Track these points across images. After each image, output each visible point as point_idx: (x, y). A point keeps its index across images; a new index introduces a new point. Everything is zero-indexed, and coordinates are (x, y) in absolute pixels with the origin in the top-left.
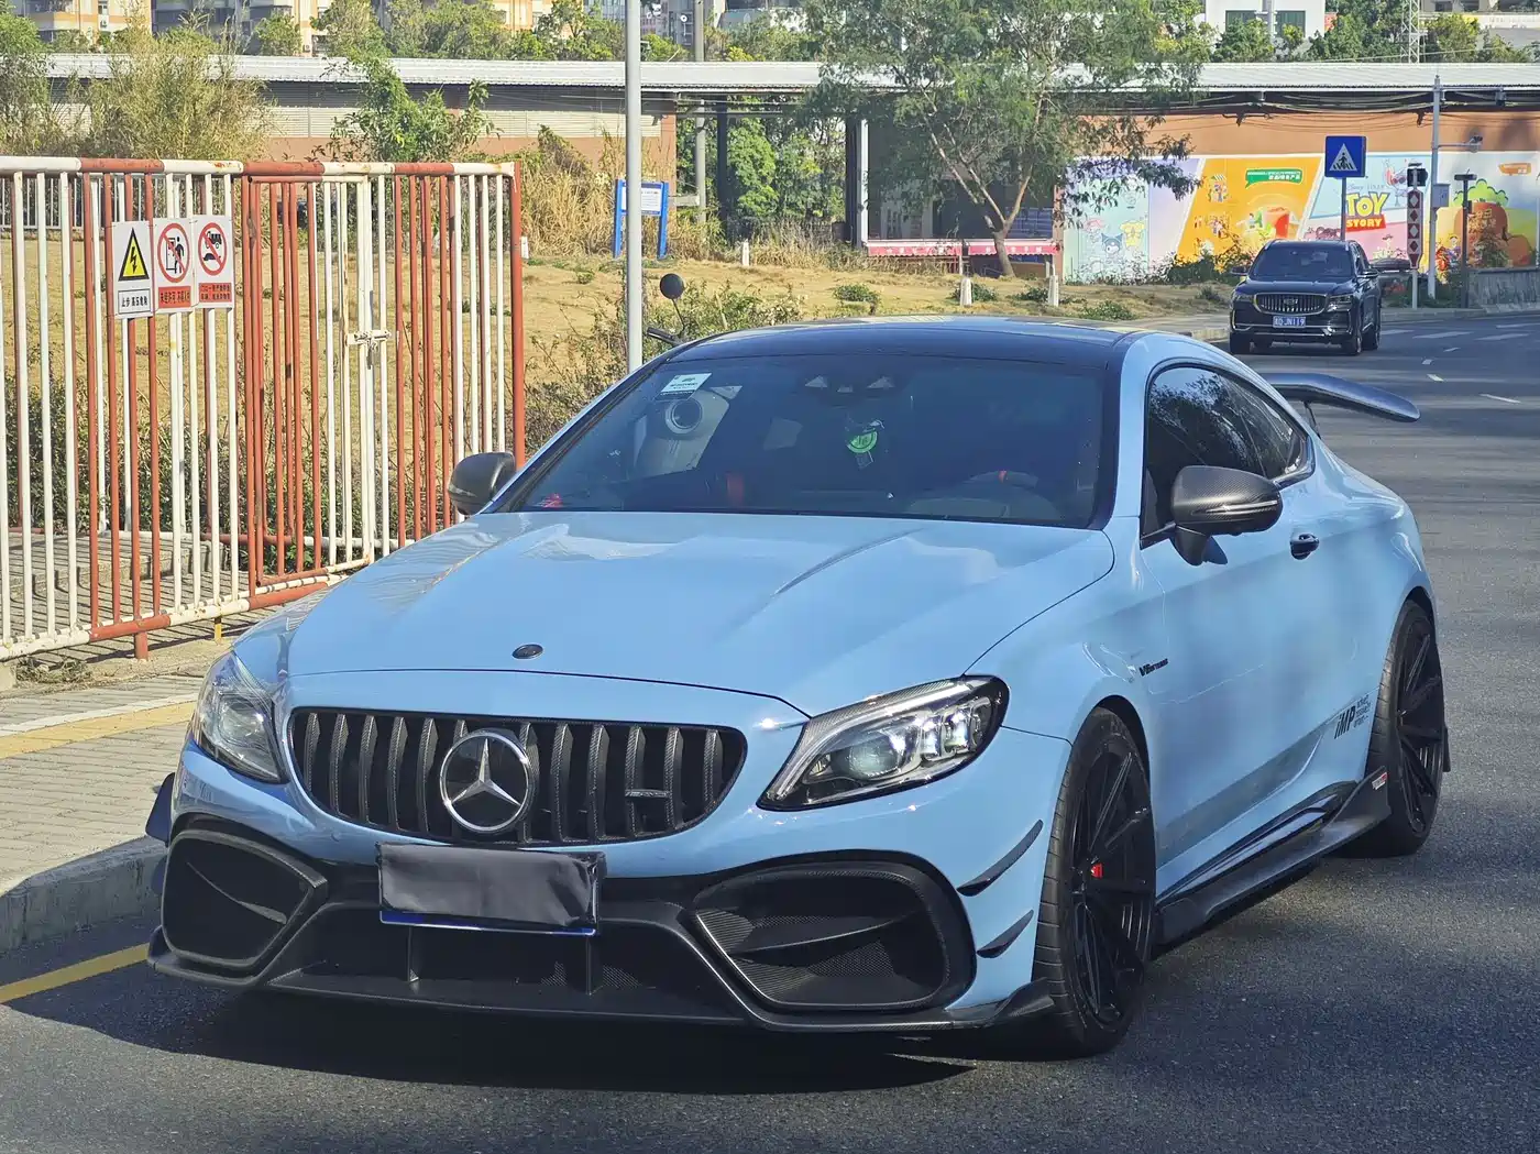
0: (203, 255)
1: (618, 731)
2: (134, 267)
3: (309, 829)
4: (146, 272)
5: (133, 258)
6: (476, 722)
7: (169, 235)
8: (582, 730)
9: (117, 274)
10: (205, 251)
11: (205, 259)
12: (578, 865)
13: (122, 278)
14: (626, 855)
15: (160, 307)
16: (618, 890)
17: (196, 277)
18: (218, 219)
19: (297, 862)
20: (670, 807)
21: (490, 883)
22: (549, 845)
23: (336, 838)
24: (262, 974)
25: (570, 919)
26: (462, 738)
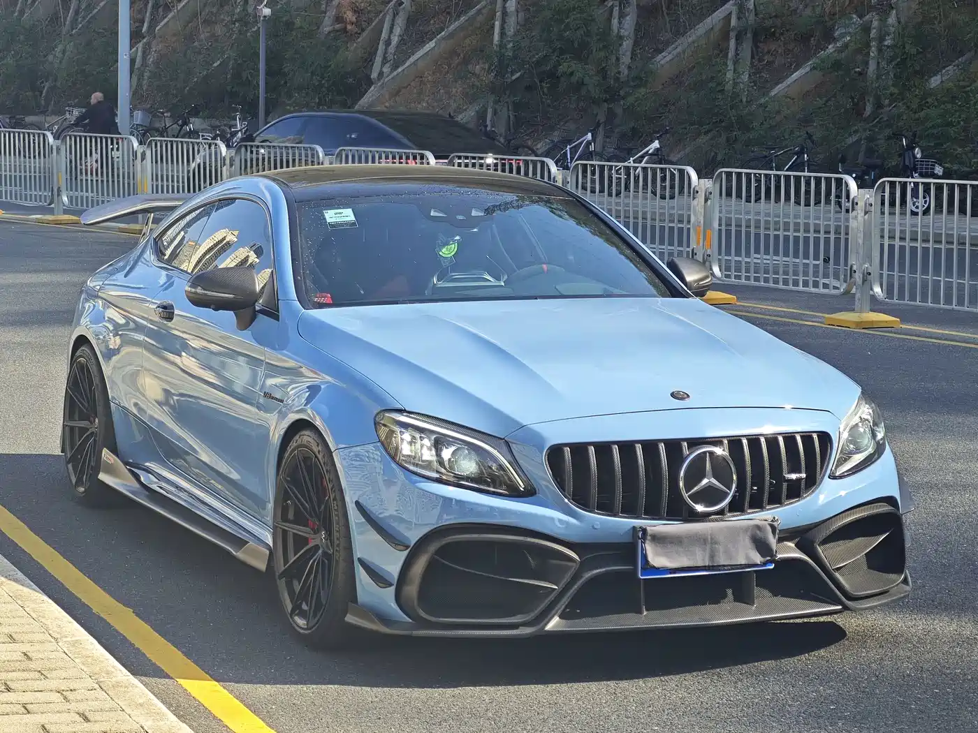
1: (773, 441)
3: (574, 524)
6: (694, 443)
8: (755, 441)
12: (772, 526)
19: (563, 548)
20: (803, 483)
21: (716, 543)
22: (740, 515)
23: (595, 527)
24: (542, 625)
25: (762, 559)
26: (690, 454)
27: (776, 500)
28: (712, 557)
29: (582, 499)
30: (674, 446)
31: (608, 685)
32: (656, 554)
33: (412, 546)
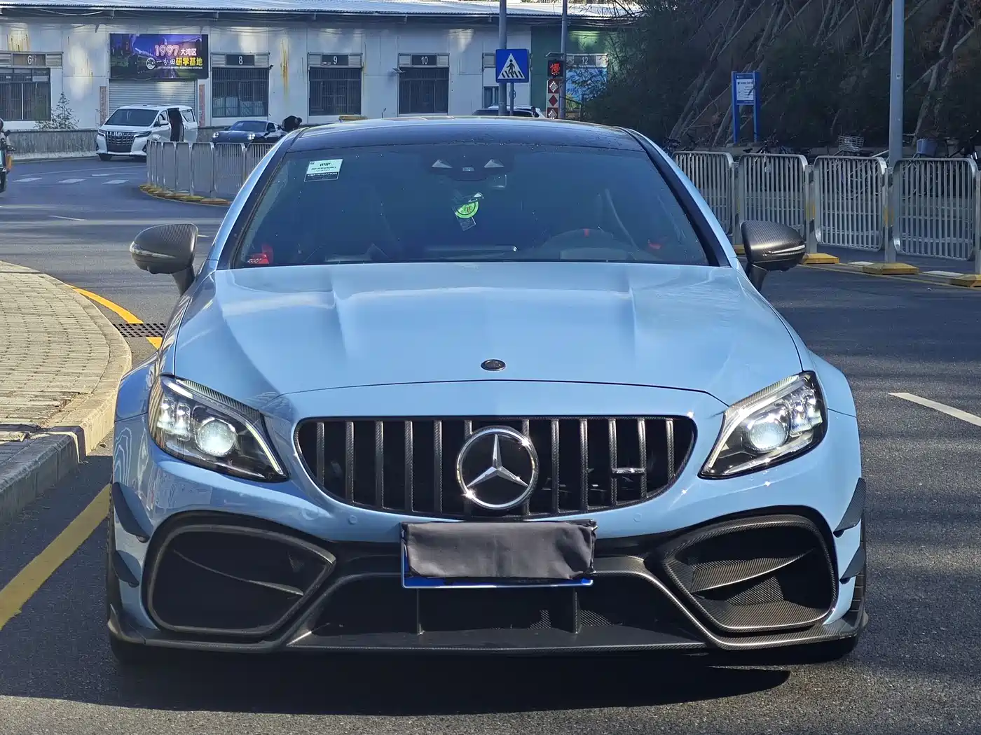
1: (599, 424)
3: (325, 518)
6: (482, 422)
8: (570, 424)
12: (583, 531)
16: (610, 548)
19: (311, 545)
20: (643, 480)
21: (506, 549)
22: (549, 516)
23: (352, 522)
24: (283, 637)
25: (573, 574)
26: (474, 435)
27: (601, 501)
28: (500, 565)
29: (336, 487)
30: (454, 425)
31: (368, 720)
32: (423, 558)
33: (151, 536)
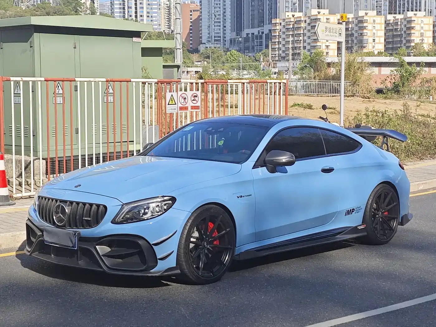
0: (192, 100)
1: (84, 204)
2: (172, 102)
3: (38, 222)
4: (175, 103)
5: (172, 100)
7: (182, 95)
8: (77, 204)
9: (167, 103)
10: (192, 99)
11: (193, 101)
12: (73, 234)
13: (168, 104)
14: (85, 232)
15: (179, 111)
17: (190, 104)
18: (197, 92)
20: (92, 222)
22: (71, 229)
25: (72, 245)
